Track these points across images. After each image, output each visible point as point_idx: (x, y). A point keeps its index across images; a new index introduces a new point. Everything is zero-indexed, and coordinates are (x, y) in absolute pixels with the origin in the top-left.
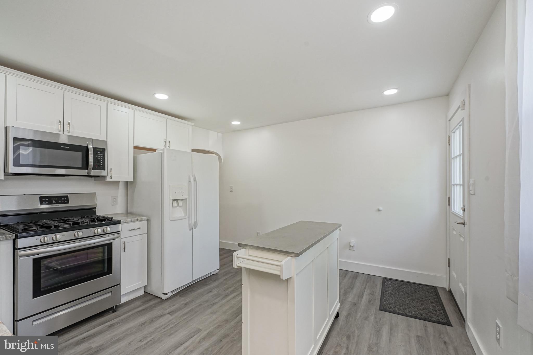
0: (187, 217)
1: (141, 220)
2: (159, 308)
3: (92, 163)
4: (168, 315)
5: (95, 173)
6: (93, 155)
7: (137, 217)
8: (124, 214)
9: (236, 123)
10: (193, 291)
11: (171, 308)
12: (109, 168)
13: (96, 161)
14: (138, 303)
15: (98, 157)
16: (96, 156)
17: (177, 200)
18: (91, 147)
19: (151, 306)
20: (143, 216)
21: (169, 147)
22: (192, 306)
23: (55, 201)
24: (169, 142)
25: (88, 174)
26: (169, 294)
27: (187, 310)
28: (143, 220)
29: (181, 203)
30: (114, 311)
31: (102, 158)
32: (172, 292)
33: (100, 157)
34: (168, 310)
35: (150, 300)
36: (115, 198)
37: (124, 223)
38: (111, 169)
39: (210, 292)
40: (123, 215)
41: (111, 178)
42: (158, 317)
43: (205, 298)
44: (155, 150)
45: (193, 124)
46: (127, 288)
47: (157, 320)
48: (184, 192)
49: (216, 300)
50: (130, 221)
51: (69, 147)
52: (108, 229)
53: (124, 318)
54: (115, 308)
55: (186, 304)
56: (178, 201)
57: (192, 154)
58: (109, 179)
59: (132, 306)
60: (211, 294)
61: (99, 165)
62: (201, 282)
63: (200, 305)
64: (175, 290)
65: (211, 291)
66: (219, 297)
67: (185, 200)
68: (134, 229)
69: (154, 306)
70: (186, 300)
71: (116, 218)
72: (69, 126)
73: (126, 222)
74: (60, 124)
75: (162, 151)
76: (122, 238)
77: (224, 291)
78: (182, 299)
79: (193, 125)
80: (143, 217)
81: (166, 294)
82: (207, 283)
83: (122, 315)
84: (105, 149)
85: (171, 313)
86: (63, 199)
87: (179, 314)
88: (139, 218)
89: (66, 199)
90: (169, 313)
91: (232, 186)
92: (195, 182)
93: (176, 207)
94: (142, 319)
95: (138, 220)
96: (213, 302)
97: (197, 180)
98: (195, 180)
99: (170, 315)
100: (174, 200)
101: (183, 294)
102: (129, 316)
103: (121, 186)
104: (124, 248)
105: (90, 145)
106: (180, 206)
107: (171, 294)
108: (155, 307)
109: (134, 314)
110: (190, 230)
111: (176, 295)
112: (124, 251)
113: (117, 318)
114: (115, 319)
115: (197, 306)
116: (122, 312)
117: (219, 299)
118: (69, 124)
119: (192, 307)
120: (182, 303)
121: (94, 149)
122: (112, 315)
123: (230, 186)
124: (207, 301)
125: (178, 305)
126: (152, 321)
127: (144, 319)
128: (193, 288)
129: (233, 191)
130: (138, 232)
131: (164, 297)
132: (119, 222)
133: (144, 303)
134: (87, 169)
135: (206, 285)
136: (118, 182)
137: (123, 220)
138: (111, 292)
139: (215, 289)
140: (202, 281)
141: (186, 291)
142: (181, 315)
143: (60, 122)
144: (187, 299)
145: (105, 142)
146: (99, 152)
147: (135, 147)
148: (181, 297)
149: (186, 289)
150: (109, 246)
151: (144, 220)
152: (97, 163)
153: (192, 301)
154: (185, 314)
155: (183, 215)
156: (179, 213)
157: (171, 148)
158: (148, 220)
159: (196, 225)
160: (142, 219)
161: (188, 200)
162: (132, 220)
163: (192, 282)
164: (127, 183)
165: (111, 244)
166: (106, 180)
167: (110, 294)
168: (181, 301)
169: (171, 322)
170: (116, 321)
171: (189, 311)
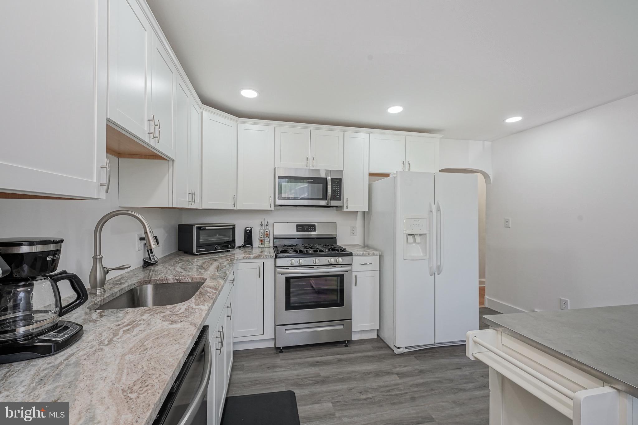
0: (427, 257)
1: (373, 255)
2: (388, 361)
3: (330, 194)
4: (396, 376)
5: (333, 203)
6: (330, 186)
7: (369, 251)
8: (361, 246)
9: (514, 120)
10: (434, 357)
11: (402, 369)
12: (345, 198)
13: (334, 191)
14: (369, 346)
15: (335, 188)
16: (334, 187)
17: (413, 234)
18: (329, 178)
19: (381, 355)
20: (376, 250)
21: (409, 169)
22: (429, 378)
23: (306, 229)
24: (409, 164)
25: (327, 204)
26: (402, 349)
27: (420, 380)
28: (375, 255)
29: (418, 239)
30: (346, 346)
31: (338, 188)
32: (406, 348)
33: (337, 188)
34: (397, 369)
35: (382, 348)
36: (353, 229)
37: (356, 255)
38: (347, 199)
39: (458, 368)
40: (359, 247)
41: (347, 208)
42: (385, 372)
43: (450, 374)
44: (387, 175)
45: (441, 136)
46: (358, 325)
47: (383, 376)
48: (422, 225)
49: (465, 385)
50: (361, 254)
51: (313, 180)
52: (340, 259)
53: (353, 358)
54: (347, 343)
55: (421, 372)
56: (415, 235)
57: (435, 176)
58: (345, 209)
59: (363, 347)
60: (458, 372)
61: (336, 195)
62: (448, 348)
63: (440, 382)
64: (411, 347)
65: (460, 368)
66: (472, 383)
67: (425, 235)
68: (366, 264)
69: (383, 356)
70: (423, 366)
71: (349, 250)
72: (314, 161)
73: (357, 255)
74: (307, 161)
75: (395, 175)
76: (354, 272)
77: (482, 376)
78: (418, 362)
79: (442, 138)
80: (376, 252)
81: (399, 348)
82: (457, 354)
83: (351, 353)
84: (341, 179)
85: (400, 374)
86: (311, 227)
87: (409, 380)
88: (371, 252)
89: (313, 227)
90: (398, 374)
91: (508, 218)
92: (439, 212)
93: (412, 243)
94: (368, 367)
95: (370, 254)
96: (460, 386)
97: (441, 210)
98: (439, 210)
99: (398, 377)
100: (410, 235)
101: (420, 356)
102: (357, 358)
103: (359, 216)
104: (355, 282)
105: (329, 176)
106: (418, 243)
107: (405, 351)
108: (384, 358)
109: (363, 357)
110: (431, 275)
111: (411, 354)
112: (356, 286)
113: (347, 354)
114: (345, 354)
115: (435, 381)
116: (353, 350)
117: (471, 385)
118: (314, 159)
119: (428, 380)
120: (417, 367)
121: (332, 179)
122: (344, 349)
123: (505, 219)
124: (451, 381)
125: (410, 368)
126: (378, 374)
127: (370, 368)
128: (434, 353)
129: (510, 226)
130: (369, 267)
131: (397, 351)
132: (350, 254)
133: (375, 349)
134: (326, 200)
135: (455, 356)
136: (356, 212)
137: (354, 253)
138: (343, 324)
139: (467, 367)
140: (450, 348)
141: (425, 353)
142: (411, 383)
143: (307, 158)
144: (425, 365)
145: (342, 172)
146: (336, 183)
147: (371, 175)
148: (417, 359)
149: (425, 351)
150: (341, 277)
151: (377, 255)
152: (335, 193)
153: (429, 371)
154: (417, 385)
155: (421, 254)
156: (416, 251)
157: (411, 170)
158: (380, 256)
159: (439, 270)
160: (374, 253)
161: (428, 235)
162: (363, 253)
163: (434, 344)
164: (364, 213)
165: (343, 275)
166: (343, 211)
167: (342, 327)
168: (416, 365)
169: (398, 386)
170: (344, 356)
171: (423, 383)
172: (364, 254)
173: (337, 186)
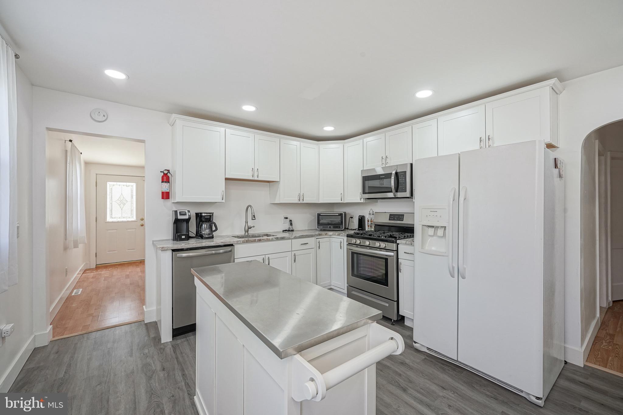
0: (447, 254)
6: (394, 180)
15: (401, 180)
18: (393, 173)
23: (397, 218)
25: (394, 196)
29: (441, 232)
30: (393, 324)
32: (428, 349)
33: (403, 180)
48: (440, 216)
61: (402, 188)
73: (401, 244)
74: (382, 159)
76: (399, 258)
86: (400, 217)
89: (403, 217)
92: (465, 201)
93: (432, 236)
98: (465, 198)
100: (430, 226)
106: (441, 237)
110: (452, 277)
118: (387, 157)
121: (397, 173)
134: (393, 192)
146: (402, 176)
159: (464, 272)
162: (406, 242)
165: (387, 259)
167: (387, 305)
172: (407, 244)
173: (403, 178)
